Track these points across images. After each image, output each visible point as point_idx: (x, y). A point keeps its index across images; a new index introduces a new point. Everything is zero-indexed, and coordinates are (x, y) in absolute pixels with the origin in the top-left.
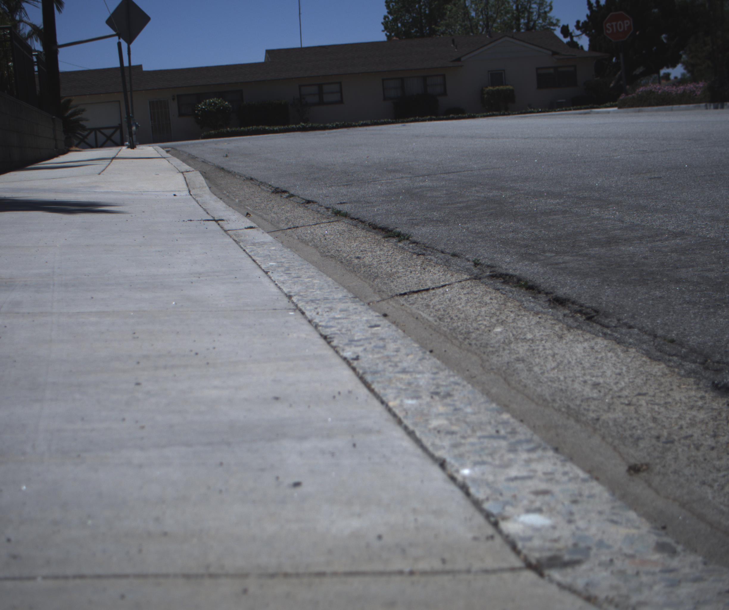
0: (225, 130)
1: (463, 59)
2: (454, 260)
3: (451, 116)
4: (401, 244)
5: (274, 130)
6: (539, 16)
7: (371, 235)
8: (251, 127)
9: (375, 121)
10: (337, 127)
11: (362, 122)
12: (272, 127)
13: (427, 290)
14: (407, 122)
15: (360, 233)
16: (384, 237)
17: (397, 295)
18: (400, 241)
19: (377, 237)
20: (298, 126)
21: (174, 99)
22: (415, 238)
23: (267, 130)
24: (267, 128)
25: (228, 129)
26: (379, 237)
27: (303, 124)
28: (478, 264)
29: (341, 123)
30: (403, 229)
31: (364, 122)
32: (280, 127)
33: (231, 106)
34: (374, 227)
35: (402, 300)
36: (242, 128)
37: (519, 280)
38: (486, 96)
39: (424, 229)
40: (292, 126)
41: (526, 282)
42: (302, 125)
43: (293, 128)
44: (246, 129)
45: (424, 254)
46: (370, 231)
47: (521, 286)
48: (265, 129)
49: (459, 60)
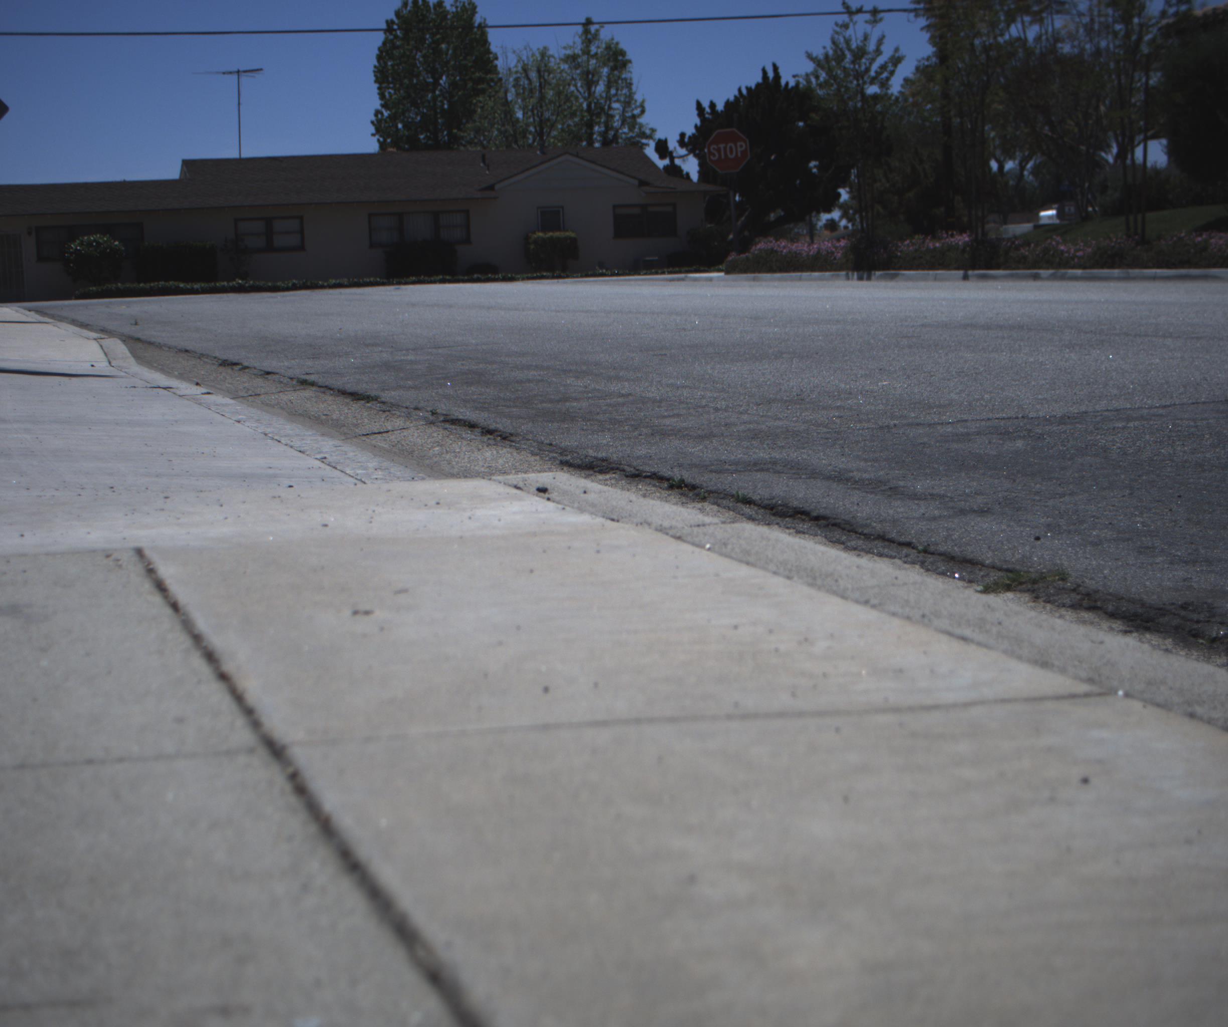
0: (113, 286)
1: (497, 187)
2: (414, 413)
3: (475, 276)
4: (369, 405)
5: (193, 288)
6: (624, 122)
7: (340, 399)
8: (156, 283)
9: (355, 280)
10: (295, 288)
11: (334, 281)
12: (190, 284)
13: (387, 432)
14: (406, 283)
15: (329, 398)
16: (353, 400)
17: (360, 435)
18: (368, 402)
19: (345, 400)
20: (231, 284)
21: (30, 233)
22: (383, 399)
23: (182, 288)
24: (182, 285)
25: (119, 284)
26: (348, 400)
27: (240, 281)
28: (435, 414)
29: (301, 282)
30: (373, 393)
31: (338, 281)
32: (203, 285)
33: (123, 248)
34: (343, 393)
35: (364, 438)
36: (141, 285)
37: (465, 421)
38: (532, 247)
39: (393, 393)
40: (222, 284)
41: (469, 423)
42: (239, 283)
43: (224, 286)
44: (148, 286)
45: (389, 411)
46: (338, 396)
47: (465, 426)
48: (178, 287)
49: (491, 188)
